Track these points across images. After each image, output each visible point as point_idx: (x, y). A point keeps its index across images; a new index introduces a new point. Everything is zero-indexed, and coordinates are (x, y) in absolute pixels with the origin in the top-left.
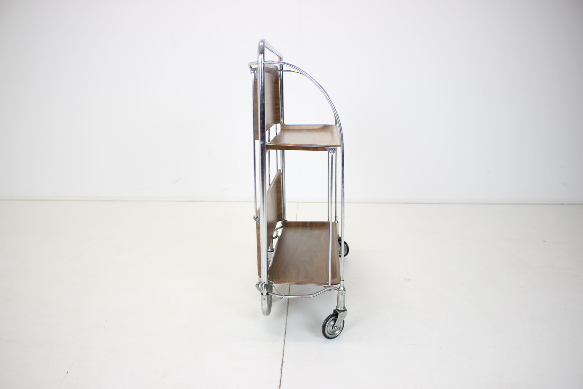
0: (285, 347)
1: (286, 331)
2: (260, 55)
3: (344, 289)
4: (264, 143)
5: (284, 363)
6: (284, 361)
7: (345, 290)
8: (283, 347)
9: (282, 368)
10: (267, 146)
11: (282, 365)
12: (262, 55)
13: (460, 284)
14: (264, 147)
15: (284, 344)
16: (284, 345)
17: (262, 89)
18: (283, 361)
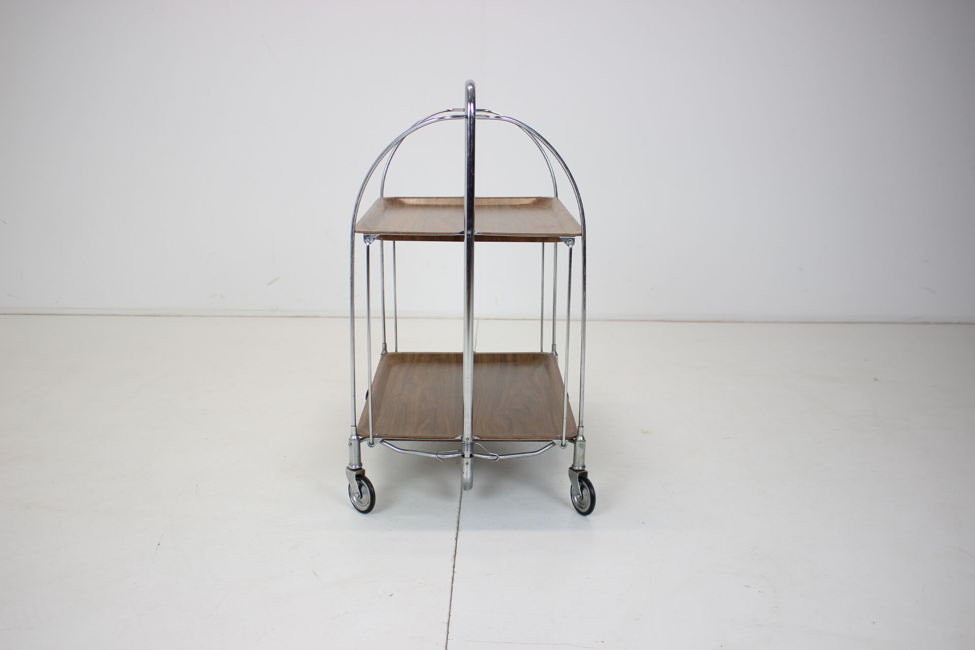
2: (469, 104)
3: (584, 438)
4: (472, 233)
7: (585, 441)
10: (476, 236)
12: (472, 104)
14: (472, 238)
17: (471, 154)
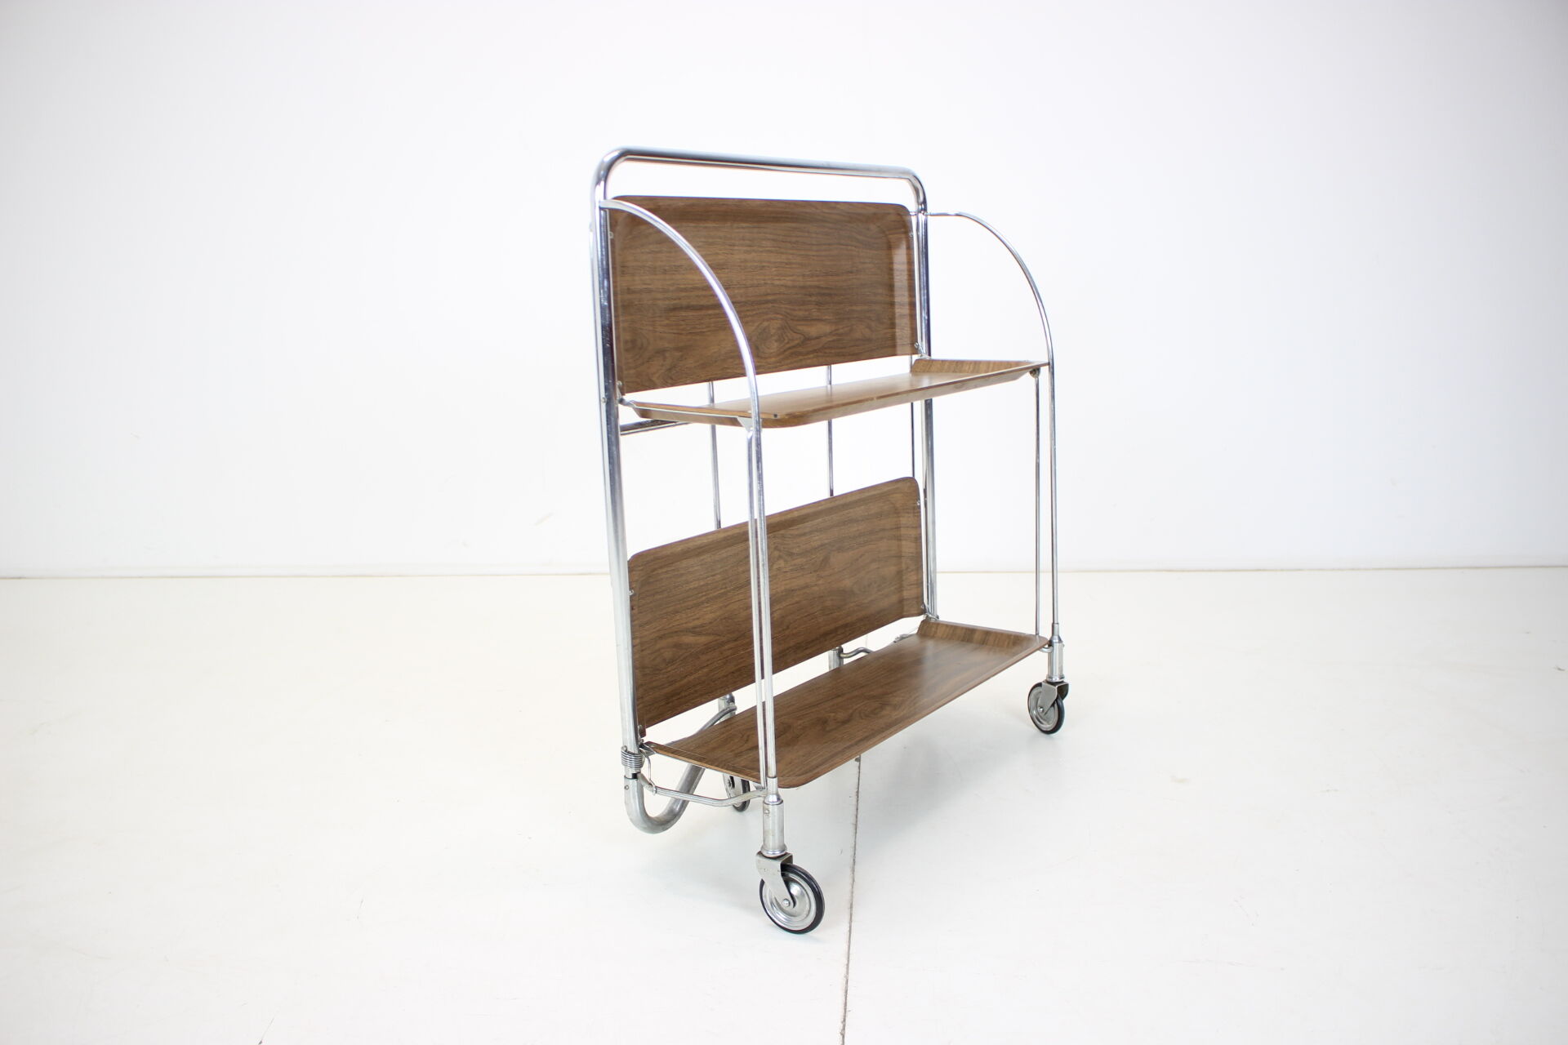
0: (850, 971)
1: (850, 927)
5: (848, 1014)
6: (848, 1008)
8: (845, 970)
9: (844, 1029)
11: (844, 1020)
13: (1328, 791)
15: (846, 962)
16: (848, 965)
18: (845, 1009)
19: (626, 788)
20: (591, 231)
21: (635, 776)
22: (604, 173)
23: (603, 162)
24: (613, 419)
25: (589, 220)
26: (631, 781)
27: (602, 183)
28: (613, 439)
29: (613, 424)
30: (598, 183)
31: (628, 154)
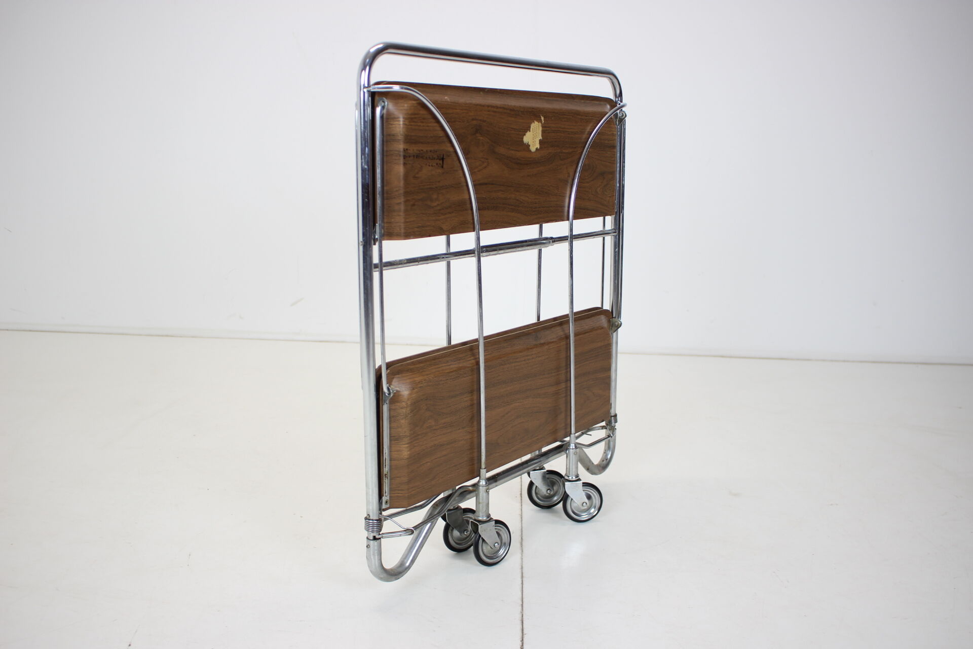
6: (525, 632)
9: (522, 645)
11: (523, 640)
15: (521, 603)
18: (523, 633)
19: (368, 546)
20: (356, 109)
21: (375, 538)
22: (370, 60)
23: (369, 52)
24: (368, 259)
25: (355, 99)
26: (372, 542)
27: (368, 68)
28: (368, 275)
29: (368, 263)
30: (364, 69)
31: (388, 48)
